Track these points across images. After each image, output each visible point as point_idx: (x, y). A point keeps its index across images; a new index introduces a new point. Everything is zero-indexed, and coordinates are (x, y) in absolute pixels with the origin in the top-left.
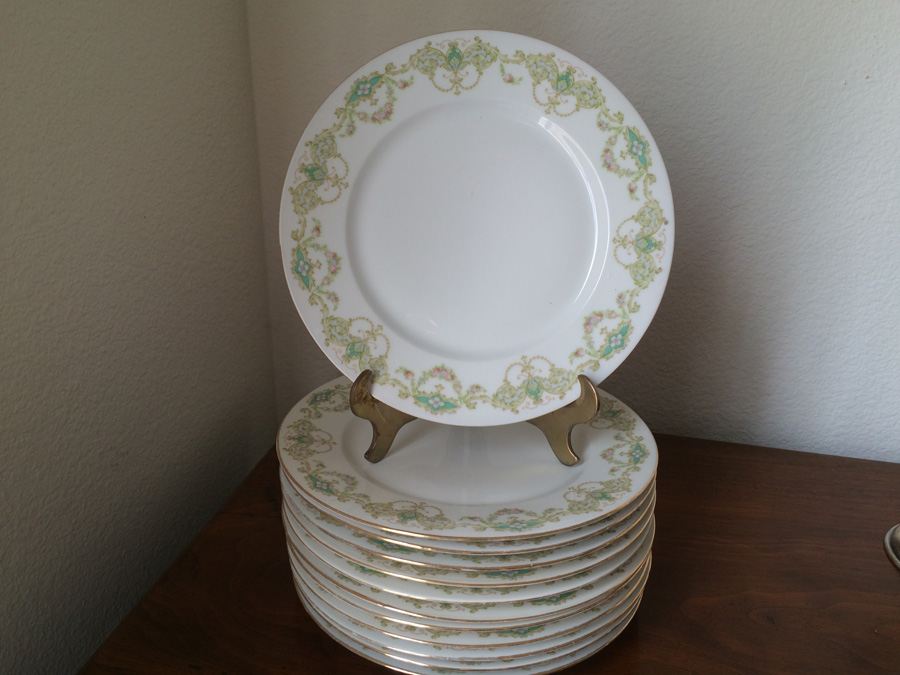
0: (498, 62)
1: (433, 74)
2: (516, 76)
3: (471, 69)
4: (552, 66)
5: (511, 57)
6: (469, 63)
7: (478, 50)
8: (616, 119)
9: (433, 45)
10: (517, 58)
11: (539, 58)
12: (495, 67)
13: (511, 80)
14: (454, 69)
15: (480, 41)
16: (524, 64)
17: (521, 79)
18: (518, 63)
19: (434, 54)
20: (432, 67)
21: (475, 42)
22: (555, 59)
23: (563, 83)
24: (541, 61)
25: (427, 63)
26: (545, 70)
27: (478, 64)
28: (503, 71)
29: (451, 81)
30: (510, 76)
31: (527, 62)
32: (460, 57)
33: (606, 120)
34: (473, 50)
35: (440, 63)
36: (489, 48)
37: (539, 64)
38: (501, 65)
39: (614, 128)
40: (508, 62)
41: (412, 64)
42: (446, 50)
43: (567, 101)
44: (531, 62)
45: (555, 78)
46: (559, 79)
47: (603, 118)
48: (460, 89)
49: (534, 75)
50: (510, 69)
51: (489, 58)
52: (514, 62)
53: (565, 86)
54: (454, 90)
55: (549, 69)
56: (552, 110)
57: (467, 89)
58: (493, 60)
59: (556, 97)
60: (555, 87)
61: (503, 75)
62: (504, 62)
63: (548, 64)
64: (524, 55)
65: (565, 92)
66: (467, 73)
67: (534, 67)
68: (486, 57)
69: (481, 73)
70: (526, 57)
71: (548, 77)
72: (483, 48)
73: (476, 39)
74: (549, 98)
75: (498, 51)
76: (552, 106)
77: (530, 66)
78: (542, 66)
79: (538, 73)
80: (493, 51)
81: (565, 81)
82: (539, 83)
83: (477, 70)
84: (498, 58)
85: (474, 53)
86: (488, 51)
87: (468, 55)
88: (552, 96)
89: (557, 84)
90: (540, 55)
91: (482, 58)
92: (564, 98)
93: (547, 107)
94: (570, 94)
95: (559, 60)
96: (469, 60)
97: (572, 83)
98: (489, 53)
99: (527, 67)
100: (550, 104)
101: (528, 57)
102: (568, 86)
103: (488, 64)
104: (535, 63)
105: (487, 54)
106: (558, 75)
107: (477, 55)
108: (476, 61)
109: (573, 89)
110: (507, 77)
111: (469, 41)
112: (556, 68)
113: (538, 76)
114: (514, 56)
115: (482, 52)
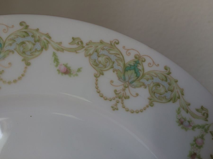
0: (50, 51)
2: (74, 67)
3: (15, 59)
4: (116, 55)
5: (66, 44)
6: (13, 52)
7: (24, 36)
8: (200, 114)
10: (75, 46)
11: (100, 46)
12: (46, 56)
13: (67, 71)
15: (27, 27)
16: (82, 53)
17: (79, 70)
18: (75, 51)
21: (20, 27)
22: (119, 47)
23: (131, 74)
24: (103, 49)
26: (109, 59)
27: (24, 52)
28: (56, 60)
30: (66, 66)
31: (86, 50)
33: (187, 116)
34: (18, 36)
36: (37, 35)
37: (102, 52)
38: (54, 54)
39: (199, 127)
40: (63, 50)
43: (137, 95)
44: (91, 51)
45: (121, 68)
46: (126, 69)
47: (184, 114)
49: (95, 64)
50: (66, 58)
51: (38, 46)
52: (70, 50)
53: (134, 76)
55: (113, 58)
56: (120, 106)
57: (9, 83)
58: (44, 47)
59: (124, 90)
60: (122, 78)
61: (57, 66)
62: (58, 50)
63: (111, 52)
64: (82, 42)
65: (134, 84)
66: (10, 64)
67: (95, 56)
68: (34, 45)
69: (28, 64)
70: (84, 45)
71: (112, 67)
72: (31, 34)
73: (21, 24)
74: (115, 91)
75: (50, 38)
76: (120, 100)
77: (90, 55)
78: (104, 55)
79: (100, 62)
80: (43, 38)
81: (133, 71)
82: (103, 74)
83: (23, 60)
84: (50, 46)
85: (20, 40)
86: (37, 38)
87: (11, 42)
88: (120, 88)
89: (124, 75)
90: (101, 42)
91: (30, 46)
92: (133, 91)
93: (114, 102)
94: (141, 86)
95: (124, 47)
96: (12, 48)
97: (141, 73)
98: (39, 41)
99: (86, 56)
100: (118, 99)
101: (87, 45)
102: (138, 77)
103: (37, 53)
104: (96, 51)
105: (35, 42)
106: (124, 65)
107: (23, 43)
108: (22, 49)
109: (143, 80)
110: (63, 68)
111: (13, 26)
112: (121, 57)
113: (100, 65)
114: (70, 44)
115: (30, 38)
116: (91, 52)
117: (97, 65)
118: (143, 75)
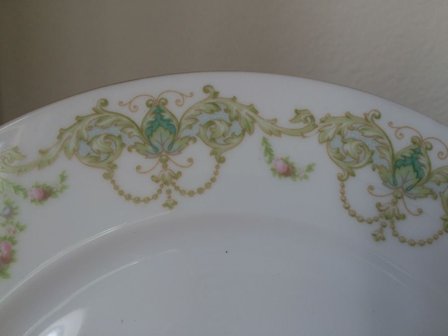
0: (258, 135)
1: (113, 167)
2: (300, 163)
3: (199, 151)
4: (376, 138)
5: (284, 122)
6: (195, 140)
7: (212, 112)
9: (112, 107)
10: (300, 125)
11: (346, 123)
12: (252, 144)
13: (289, 171)
14: (163, 154)
15: (216, 94)
16: (313, 137)
17: (310, 168)
18: (302, 134)
19: (115, 124)
20: (110, 153)
21: (205, 96)
22: (382, 123)
23: (406, 174)
24: (352, 129)
25: (98, 145)
26: (363, 146)
27: (213, 140)
28: (269, 151)
29: (155, 179)
30: (286, 161)
31: (320, 131)
32: (172, 127)
34: (201, 112)
35: (129, 142)
36: (234, 107)
37: (350, 134)
38: (265, 141)
40: (279, 133)
41: (64, 148)
42: (140, 115)
43: (420, 212)
45: (386, 163)
46: (397, 163)
48: (176, 195)
49: (339, 157)
50: (284, 147)
51: (237, 128)
52: (292, 133)
53: (412, 178)
54: (163, 198)
55: (372, 144)
56: (388, 232)
57: (191, 194)
58: (247, 130)
59: (395, 203)
60: (390, 181)
61: (270, 161)
62: (271, 133)
63: (367, 133)
64: (312, 118)
65: (414, 191)
66: (191, 160)
67: (337, 142)
68: (230, 125)
69: (221, 160)
70: (317, 122)
71: (370, 161)
72: (223, 107)
73: (206, 89)
74: (378, 205)
75: (256, 112)
76: (388, 222)
77: (329, 140)
78: (354, 140)
79: (347, 153)
80: (244, 112)
81: (410, 168)
82: (353, 175)
83: (212, 154)
84: (256, 125)
85: (204, 118)
86: (234, 114)
87: (190, 122)
88: (386, 200)
89: (394, 176)
90: (348, 116)
91: (222, 128)
92: (413, 204)
93: (376, 226)
94: (426, 196)
95: (390, 124)
96: (193, 132)
97: (426, 172)
98: (237, 118)
99: (321, 143)
100: (384, 220)
101: (322, 122)
102: (419, 178)
103: (235, 141)
104: (339, 133)
105: (231, 120)
106: (393, 156)
107: (211, 123)
108: (209, 134)
109: (430, 185)
110: (280, 165)
111: (192, 95)
112: (386, 141)
113: (348, 159)
114: (291, 121)
115: (222, 115)
116: (330, 134)
117: (342, 159)
118: (430, 175)
